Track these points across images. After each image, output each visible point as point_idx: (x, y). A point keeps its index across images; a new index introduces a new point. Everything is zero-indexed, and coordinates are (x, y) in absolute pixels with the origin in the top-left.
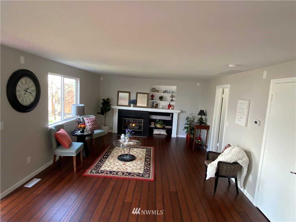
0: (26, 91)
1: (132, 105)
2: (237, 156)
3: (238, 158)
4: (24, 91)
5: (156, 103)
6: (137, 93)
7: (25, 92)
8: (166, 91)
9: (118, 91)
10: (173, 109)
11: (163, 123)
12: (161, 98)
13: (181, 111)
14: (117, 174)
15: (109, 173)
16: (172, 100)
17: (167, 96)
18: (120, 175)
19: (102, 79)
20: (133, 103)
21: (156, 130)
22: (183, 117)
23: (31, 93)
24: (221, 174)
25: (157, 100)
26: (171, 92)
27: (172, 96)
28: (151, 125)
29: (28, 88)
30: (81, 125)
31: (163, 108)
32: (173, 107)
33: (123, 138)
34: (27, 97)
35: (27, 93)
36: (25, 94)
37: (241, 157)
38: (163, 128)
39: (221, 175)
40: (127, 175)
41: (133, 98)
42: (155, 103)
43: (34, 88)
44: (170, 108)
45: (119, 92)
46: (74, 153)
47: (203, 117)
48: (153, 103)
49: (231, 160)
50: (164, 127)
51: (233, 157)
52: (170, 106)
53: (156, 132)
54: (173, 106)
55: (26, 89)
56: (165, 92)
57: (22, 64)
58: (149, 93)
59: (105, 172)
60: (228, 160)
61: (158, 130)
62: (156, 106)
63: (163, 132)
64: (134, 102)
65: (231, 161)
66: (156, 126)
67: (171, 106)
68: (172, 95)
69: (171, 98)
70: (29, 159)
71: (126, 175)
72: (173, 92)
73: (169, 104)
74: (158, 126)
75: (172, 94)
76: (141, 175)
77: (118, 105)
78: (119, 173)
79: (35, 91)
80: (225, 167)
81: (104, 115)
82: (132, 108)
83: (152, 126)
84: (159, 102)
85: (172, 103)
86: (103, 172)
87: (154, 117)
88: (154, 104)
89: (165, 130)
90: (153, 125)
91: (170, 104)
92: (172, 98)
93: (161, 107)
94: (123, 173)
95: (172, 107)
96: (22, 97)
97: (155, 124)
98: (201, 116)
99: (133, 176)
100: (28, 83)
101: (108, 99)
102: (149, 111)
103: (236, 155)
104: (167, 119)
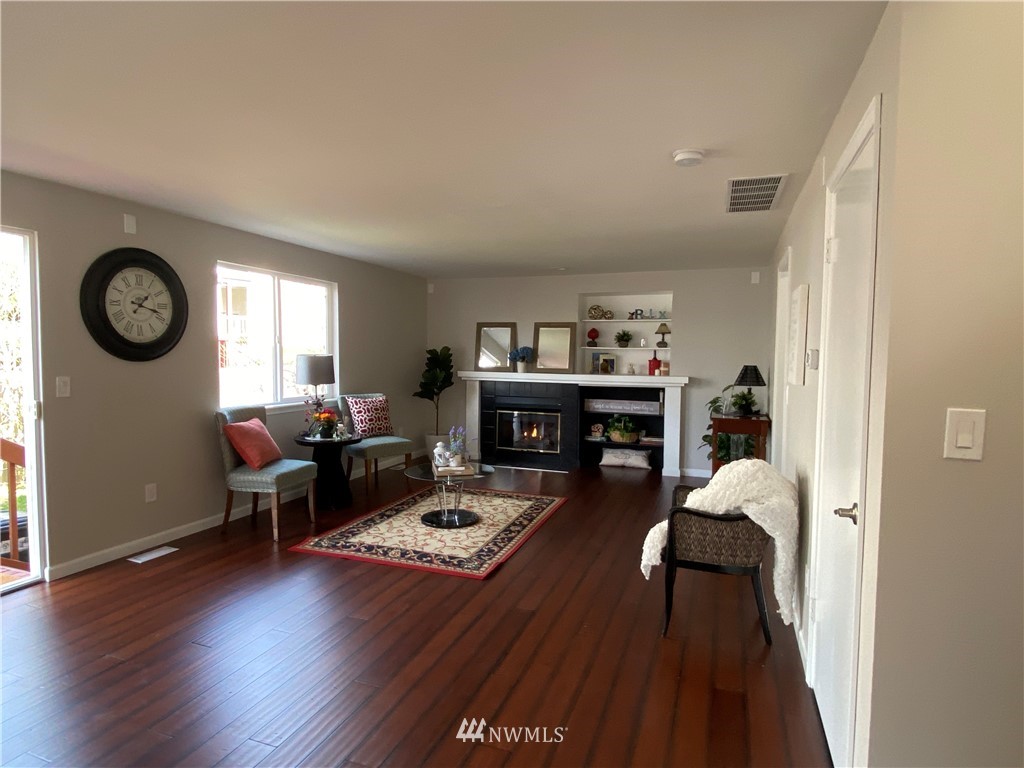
0: (140, 306)
1: (520, 365)
2: (738, 488)
3: (743, 497)
4: (133, 302)
5: (606, 357)
6: (537, 327)
7: (136, 307)
8: (639, 312)
9: (478, 324)
10: (667, 374)
11: (631, 425)
12: (624, 339)
13: (690, 379)
14: (385, 553)
15: (363, 549)
16: (662, 344)
17: (647, 330)
18: (394, 557)
19: (431, 289)
20: (523, 359)
21: (611, 451)
22: (701, 399)
23: (155, 311)
24: (683, 554)
25: (609, 348)
26: (658, 316)
27: (663, 331)
28: (593, 434)
29: (146, 298)
30: (320, 413)
31: (632, 373)
32: (666, 369)
33: (440, 456)
34: (142, 321)
35: (141, 310)
36: (135, 312)
37: (755, 493)
38: (635, 446)
39: (683, 559)
40: (413, 560)
41: (525, 341)
42: (602, 358)
43: (165, 298)
44: (657, 372)
45: (480, 326)
46: (272, 484)
47: (755, 390)
48: (596, 357)
49: (715, 502)
50: (638, 441)
51: (725, 493)
52: (655, 364)
53: (609, 458)
54: (667, 365)
55: (139, 299)
56: (633, 316)
57: (130, 233)
58: (575, 324)
59: (355, 546)
60: (706, 504)
61: (618, 452)
62: (608, 367)
63: (637, 460)
64: (528, 357)
65: (715, 506)
66: (608, 438)
67: (658, 367)
68: (664, 325)
69: (661, 336)
70: (150, 492)
71: (410, 559)
72: (663, 315)
73: (652, 358)
74: (616, 436)
75: (663, 321)
76: (455, 563)
77: (478, 369)
78: (393, 552)
79: (170, 306)
80: (694, 529)
81: (432, 399)
82: (521, 376)
83: (597, 436)
84: (616, 350)
85: (663, 355)
86: (349, 547)
87: (600, 406)
88: (598, 359)
89: (644, 453)
90: (598, 434)
91: (655, 358)
92: (663, 334)
93: (625, 370)
94: (404, 554)
95: (662, 369)
96: (127, 319)
97: (605, 431)
98: (750, 390)
99: (431, 562)
100: (146, 284)
101: (447, 349)
102: (581, 383)
103: (737, 485)
104: (646, 413)
